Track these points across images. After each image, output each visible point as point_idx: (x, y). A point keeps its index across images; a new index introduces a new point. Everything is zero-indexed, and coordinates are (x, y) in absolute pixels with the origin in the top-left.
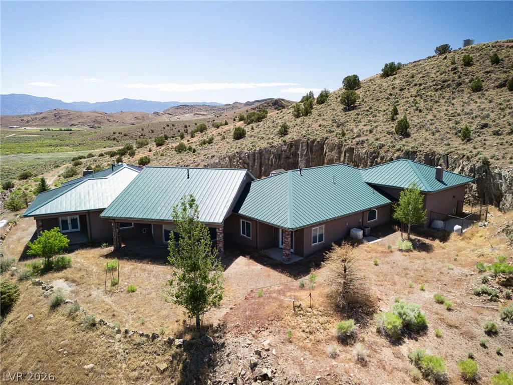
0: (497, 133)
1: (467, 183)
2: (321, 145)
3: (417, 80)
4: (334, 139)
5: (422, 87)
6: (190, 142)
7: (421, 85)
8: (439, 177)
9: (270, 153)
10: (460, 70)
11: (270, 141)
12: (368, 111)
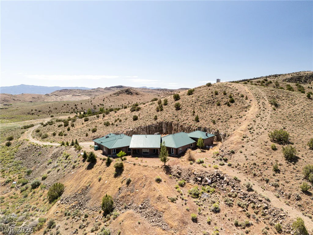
0: (222, 122)
1: (214, 136)
2: (171, 124)
3: (200, 99)
4: (175, 122)
5: (202, 102)
6: (104, 119)
7: (202, 101)
8: (207, 135)
9: (152, 126)
10: (214, 96)
11: (152, 122)
12: (185, 111)
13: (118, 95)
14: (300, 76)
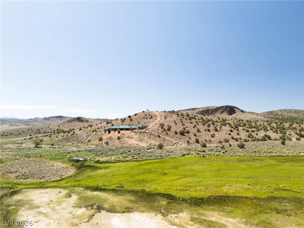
0: (148, 123)
1: (145, 126)
7: (141, 118)
10: (145, 116)
13: (71, 122)
14: (208, 110)
